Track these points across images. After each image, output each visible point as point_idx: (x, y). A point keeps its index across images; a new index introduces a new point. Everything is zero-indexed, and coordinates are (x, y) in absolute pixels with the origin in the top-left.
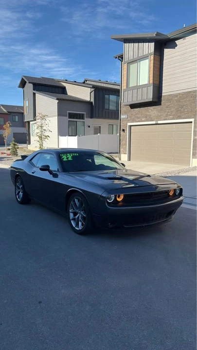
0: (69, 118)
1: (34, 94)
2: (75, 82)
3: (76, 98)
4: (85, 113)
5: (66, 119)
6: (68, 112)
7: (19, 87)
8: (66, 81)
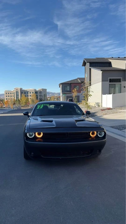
0: (110, 82)
1: (90, 69)
2: (119, 58)
3: (117, 68)
4: (122, 78)
5: (108, 83)
6: (109, 78)
7: (83, 66)
8: (112, 58)
